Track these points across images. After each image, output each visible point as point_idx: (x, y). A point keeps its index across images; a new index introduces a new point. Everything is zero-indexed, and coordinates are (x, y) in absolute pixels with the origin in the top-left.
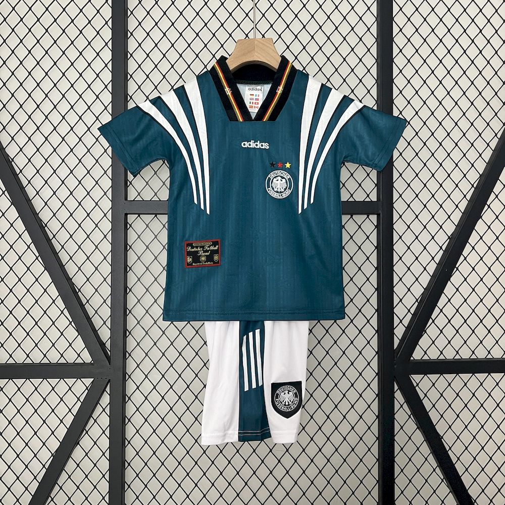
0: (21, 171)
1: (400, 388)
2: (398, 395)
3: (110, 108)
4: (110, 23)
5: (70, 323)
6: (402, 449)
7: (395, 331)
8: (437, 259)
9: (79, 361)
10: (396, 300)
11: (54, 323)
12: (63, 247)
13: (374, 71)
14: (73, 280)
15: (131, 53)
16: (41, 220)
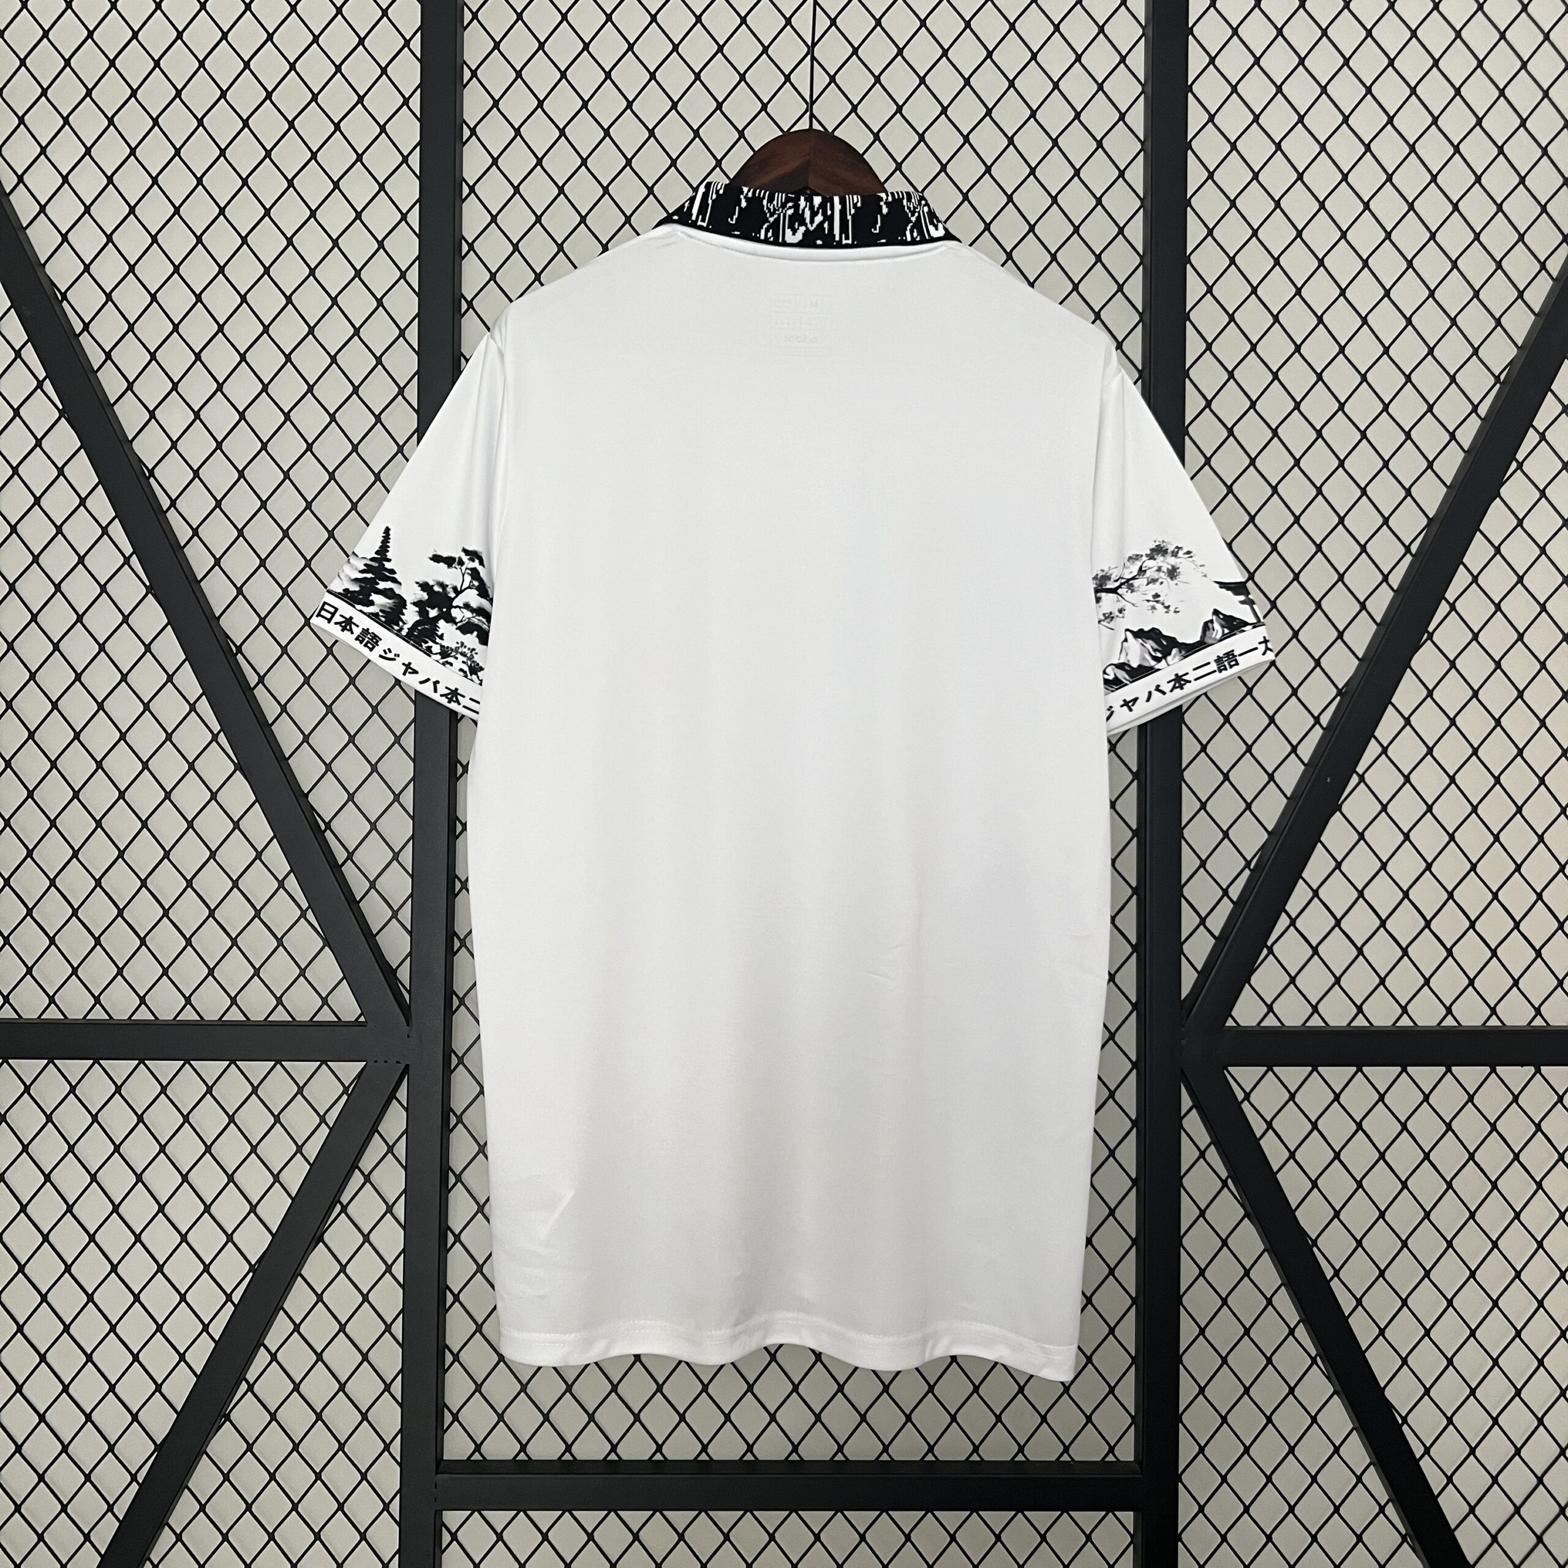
0: (173, 503)
1: (1197, 1105)
2: (1193, 1123)
3: (413, 334)
4: (415, 103)
5: (303, 915)
6: (1202, 1272)
7: (1185, 947)
8: (1306, 751)
9: (326, 1016)
10: (1189, 862)
11: (258, 914)
12: (284, 709)
13: (1136, 232)
14: (311, 798)
15: (471, 184)
16: (228, 636)
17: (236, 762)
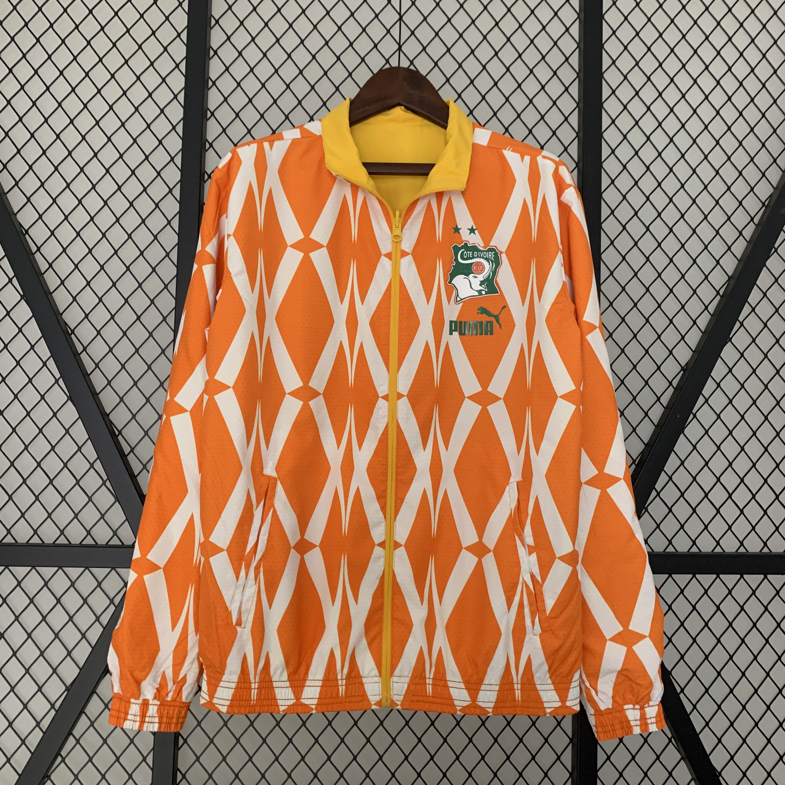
0: (39, 249)
3: (178, 160)
4: (184, 36)
5: (104, 483)
8: (665, 400)
9: (115, 542)
11: (78, 482)
12: (97, 365)
13: (574, 120)
14: (111, 417)
15: (214, 80)
16: (66, 324)
17: (68, 395)
